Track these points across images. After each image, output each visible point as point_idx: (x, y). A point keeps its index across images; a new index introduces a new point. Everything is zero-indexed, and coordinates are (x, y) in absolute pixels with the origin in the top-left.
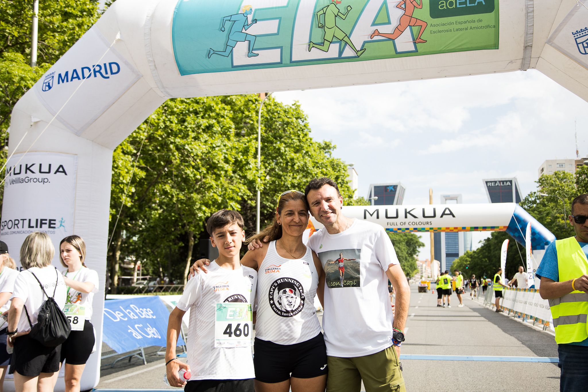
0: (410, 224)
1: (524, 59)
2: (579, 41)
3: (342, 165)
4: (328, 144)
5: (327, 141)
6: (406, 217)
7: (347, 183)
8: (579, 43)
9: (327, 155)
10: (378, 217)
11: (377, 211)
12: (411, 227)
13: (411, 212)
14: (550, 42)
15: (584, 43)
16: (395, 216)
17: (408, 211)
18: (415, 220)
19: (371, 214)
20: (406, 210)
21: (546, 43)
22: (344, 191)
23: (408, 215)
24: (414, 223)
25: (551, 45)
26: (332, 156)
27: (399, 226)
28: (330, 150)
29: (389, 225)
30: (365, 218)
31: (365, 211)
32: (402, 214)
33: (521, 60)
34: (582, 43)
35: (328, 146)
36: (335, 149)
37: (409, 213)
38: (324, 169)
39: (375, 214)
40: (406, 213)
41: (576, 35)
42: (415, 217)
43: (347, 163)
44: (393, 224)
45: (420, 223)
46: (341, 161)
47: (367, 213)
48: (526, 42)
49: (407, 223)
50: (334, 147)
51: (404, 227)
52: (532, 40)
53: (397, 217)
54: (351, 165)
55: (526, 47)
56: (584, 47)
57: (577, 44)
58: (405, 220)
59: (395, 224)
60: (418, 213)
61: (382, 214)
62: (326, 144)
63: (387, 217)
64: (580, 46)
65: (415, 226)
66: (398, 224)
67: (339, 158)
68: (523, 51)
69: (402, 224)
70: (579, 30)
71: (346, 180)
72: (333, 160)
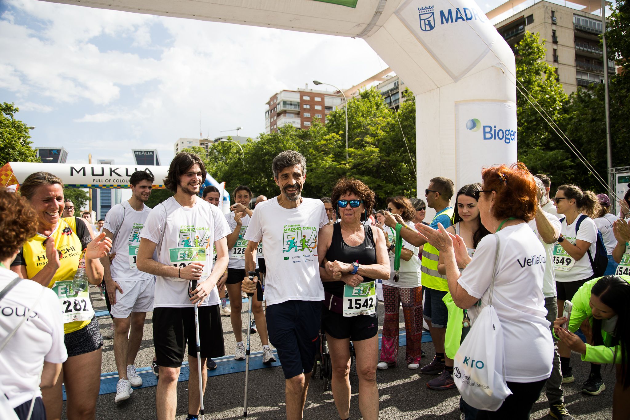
0: (114, 181)
1: (369, 25)
2: (423, 17)
3: (24, 127)
4: (9, 106)
5: (9, 103)
6: (111, 175)
7: (28, 144)
8: (422, 20)
9: (8, 117)
10: (84, 175)
11: (84, 168)
12: (116, 184)
13: (115, 171)
14: (397, 13)
15: (426, 21)
16: (101, 173)
17: (112, 170)
18: (119, 178)
19: (78, 171)
20: (111, 169)
21: (394, 13)
22: (28, 150)
23: (113, 173)
24: (118, 181)
25: (397, 16)
26: (14, 117)
27: (105, 183)
28: (11, 112)
29: (95, 182)
30: (72, 174)
31: (72, 168)
32: (107, 172)
33: (367, 25)
34: (425, 20)
35: (10, 108)
36: (17, 112)
37: (114, 171)
38: (7, 129)
39: (82, 171)
40: (111, 171)
41: (421, 11)
42: (119, 175)
43: (28, 126)
44: (99, 181)
45: (124, 181)
46: (22, 123)
47: (74, 170)
48: (379, 7)
49: (112, 181)
50: (17, 110)
51: (109, 184)
52: (384, 6)
53: (103, 175)
54: (32, 128)
55: (377, 13)
56: (425, 24)
57: (420, 20)
58: (110, 178)
59: (101, 181)
60: (122, 171)
61: (88, 171)
62: (7, 106)
63: (93, 174)
64: (423, 22)
65: (119, 183)
66: (104, 181)
67: (19, 120)
68: (373, 16)
69: (107, 181)
70: (424, 7)
71: (28, 140)
72: (15, 122)
